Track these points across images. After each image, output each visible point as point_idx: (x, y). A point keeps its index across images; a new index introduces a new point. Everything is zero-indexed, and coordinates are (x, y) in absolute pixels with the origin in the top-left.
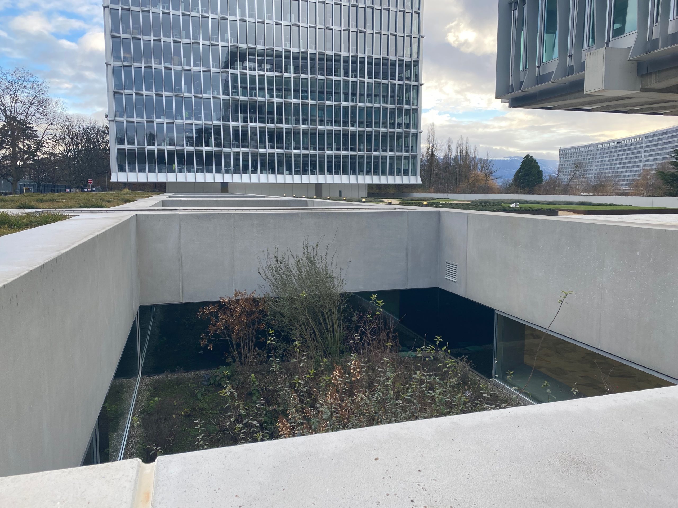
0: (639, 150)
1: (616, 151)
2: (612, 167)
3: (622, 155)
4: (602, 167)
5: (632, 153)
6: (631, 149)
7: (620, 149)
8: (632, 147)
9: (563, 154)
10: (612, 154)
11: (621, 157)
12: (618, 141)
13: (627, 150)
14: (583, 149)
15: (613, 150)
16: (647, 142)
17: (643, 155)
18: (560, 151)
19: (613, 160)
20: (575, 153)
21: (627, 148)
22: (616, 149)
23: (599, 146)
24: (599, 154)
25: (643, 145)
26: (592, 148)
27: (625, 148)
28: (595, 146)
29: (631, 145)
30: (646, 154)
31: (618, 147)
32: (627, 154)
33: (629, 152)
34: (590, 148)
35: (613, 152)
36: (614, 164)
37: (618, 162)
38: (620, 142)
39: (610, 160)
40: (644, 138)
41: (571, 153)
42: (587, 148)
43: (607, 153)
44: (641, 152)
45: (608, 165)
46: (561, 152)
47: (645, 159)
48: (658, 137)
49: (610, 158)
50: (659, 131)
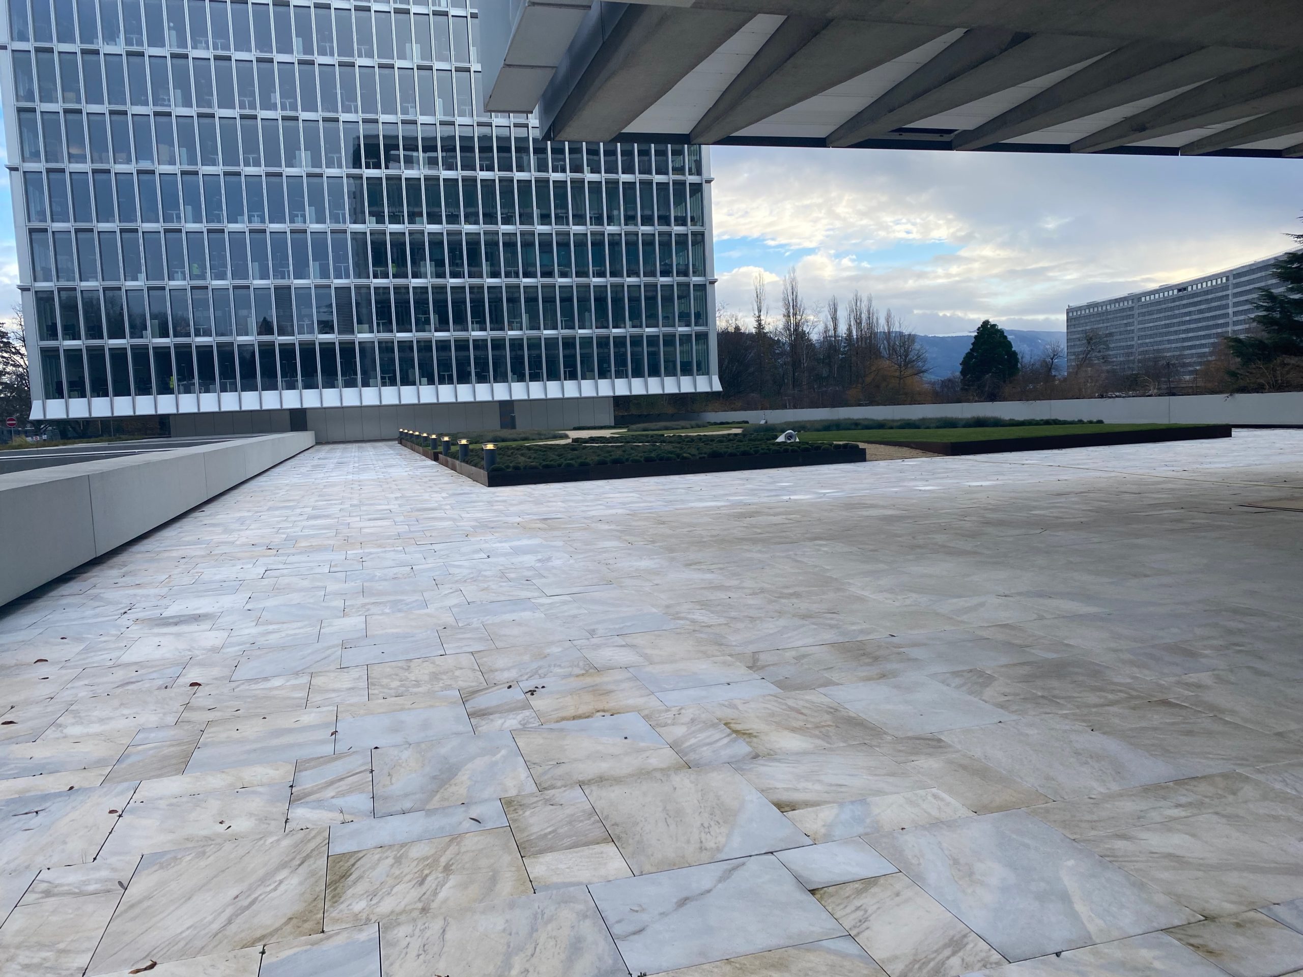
0: (1224, 302)
1: (1178, 307)
2: (1172, 337)
3: (1189, 314)
4: (1152, 340)
5: (1210, 310)
6: (1207, 301)
7: (1185, 302)
8: (1210, 297)
9: (1075, 317)
10: (1170, 313)
11: (1188, 318)
12: (1180, 287)
13: (1200, 303)
14: (1113, 306)
15: (1173, 305)
16: (1237, 285)
17: (1230, 311)
18: (1068, 313)
19: (1173, 325)
20: (1098, 314)
21: (1199, 299)
22: (1177, 303)
23: (1143, 299)
24: (1143, 314)
25: (1229, 292)
26: (1130, 302)
27: (1196, 300)
28: (1136, 298)
29: (1207, 292)
30: (1236, 309)
31: (1181, 298)
32: (1201, 312)
33: (1203, 307)
34: (1126, 304)
35: (1172, 309)
36: (1176, 332)
37: (1183, 327)
38: (1185, 289)
39: (1167, 326)
40: (1231, 278)
41: (1090, 315)
42: (1121, 304)
43: (1159, 311)
44: (1226, 306)
45: (1162, 335)
46: (1071, 314)
47: (1235, 319)
48: (1259, 275)
49: (1168, 322)
50: (1259, 263)
